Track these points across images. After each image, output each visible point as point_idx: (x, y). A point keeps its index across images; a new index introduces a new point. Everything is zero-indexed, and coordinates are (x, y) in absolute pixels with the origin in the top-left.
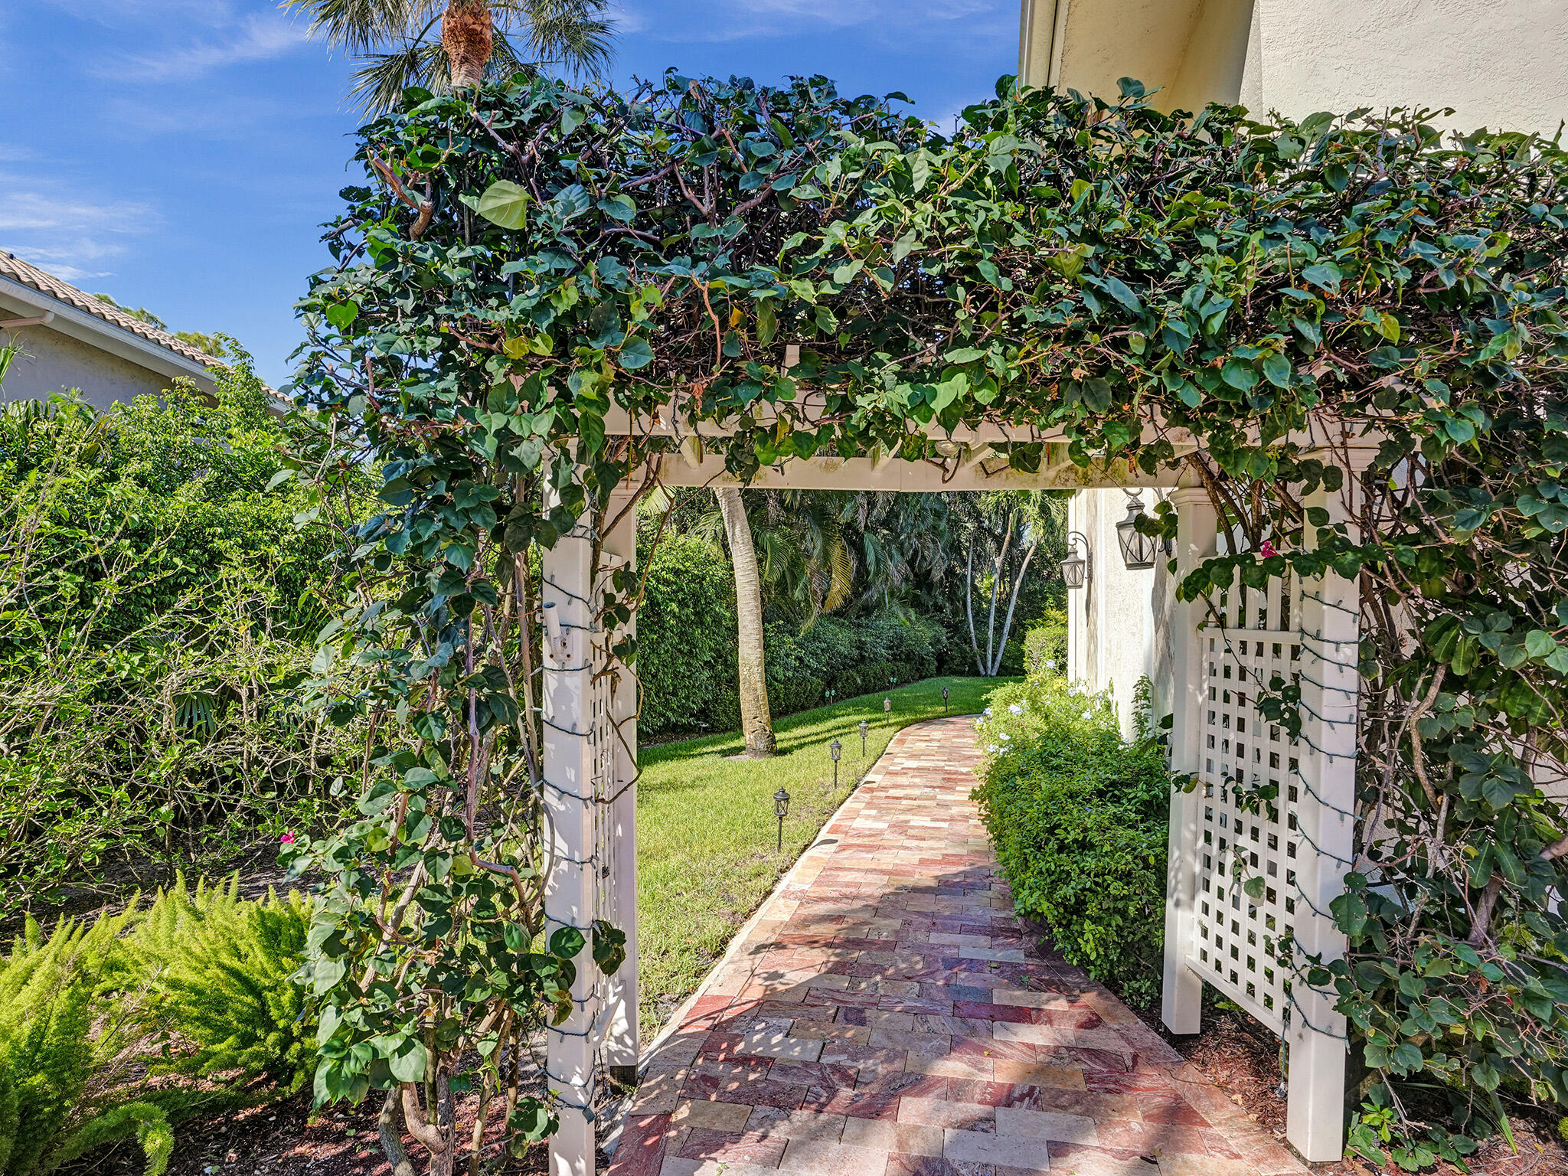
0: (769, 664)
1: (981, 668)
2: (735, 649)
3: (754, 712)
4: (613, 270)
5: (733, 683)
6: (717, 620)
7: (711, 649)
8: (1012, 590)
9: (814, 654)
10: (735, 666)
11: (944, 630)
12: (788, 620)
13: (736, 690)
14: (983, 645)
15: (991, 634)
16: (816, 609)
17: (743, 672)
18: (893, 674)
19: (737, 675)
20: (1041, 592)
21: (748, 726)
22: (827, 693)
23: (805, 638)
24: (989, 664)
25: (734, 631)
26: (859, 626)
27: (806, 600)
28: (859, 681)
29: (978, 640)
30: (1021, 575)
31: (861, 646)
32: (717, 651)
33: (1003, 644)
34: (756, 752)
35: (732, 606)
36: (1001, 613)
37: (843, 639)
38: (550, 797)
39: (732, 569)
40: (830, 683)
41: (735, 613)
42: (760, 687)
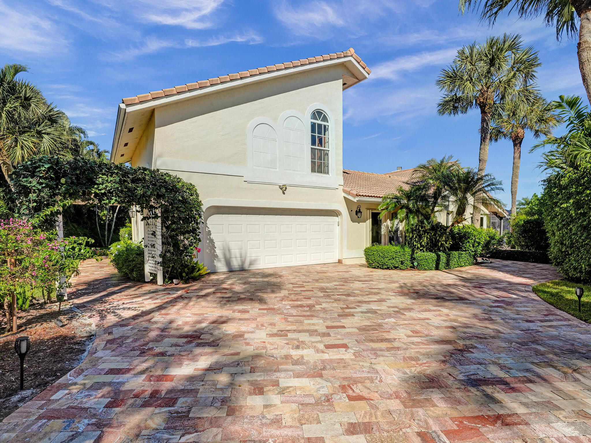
1: (103, 244)
8: (113, 216)
11: (88, 231)
14: (104, 236)
15: (106, 233)
20: (124, 217)
24: (106, 243)
29: (101, 235)
30: (117, 211)
33: (111, 235)
36: (110, 225)
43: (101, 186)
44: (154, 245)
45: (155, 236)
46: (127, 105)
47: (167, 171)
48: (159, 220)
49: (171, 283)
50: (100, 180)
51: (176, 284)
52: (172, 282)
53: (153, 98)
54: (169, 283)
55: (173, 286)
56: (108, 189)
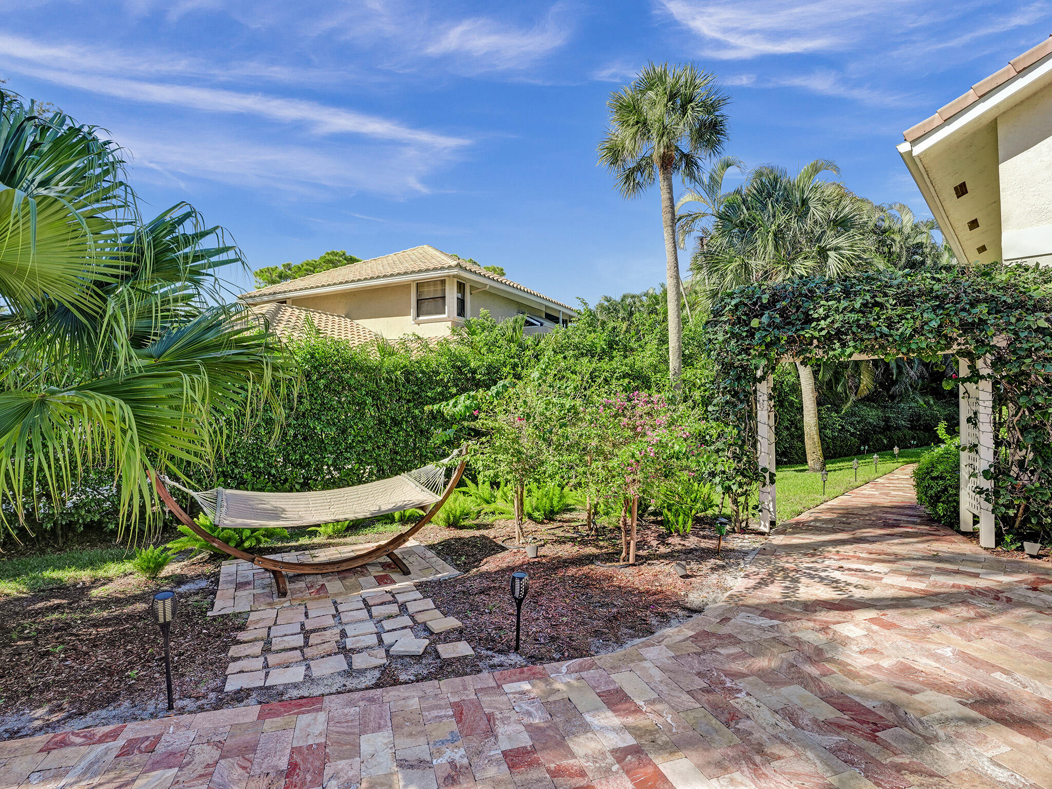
0: (822, 428)
2: (802, 420)
3: (813, 450)
4: (776, 332)
5: (801, 438)
6: (792, 404)
7: (788, 420)
9: (852, 424)
10: (802, 429)
12: (833, 404)
13: (803, 442)
16: (853, 398)
17: (806, 430)
18: (914, 439)
19: (803, 434)
21: (810, 458)
22: (862, 448)
23: (846, 414)
25: (800, 410)
26: (885, 407)
27: (845, 392)
28: (885, 442)
31: (887, 420)
32: (792, 421)
34: (814, 470)
35: (800, 396)
37: (872, 415)
38: (759, 438)
39: (799, 377)
40: (864, 443)
41: (801, 401)
42: (817, 438)
43: (822, 322)
44: (976, 446)
45: (975, 424)
46: (914, 142)
47: (1019, 261)
48: (986, 385)
49: (1017, 549)
50: (821, 311)
51: (1032, 556)
52: (1021, 549)
53: (980, 97)
54: (1013, 547)
55: (1019, 557)
56: (836, 326)
